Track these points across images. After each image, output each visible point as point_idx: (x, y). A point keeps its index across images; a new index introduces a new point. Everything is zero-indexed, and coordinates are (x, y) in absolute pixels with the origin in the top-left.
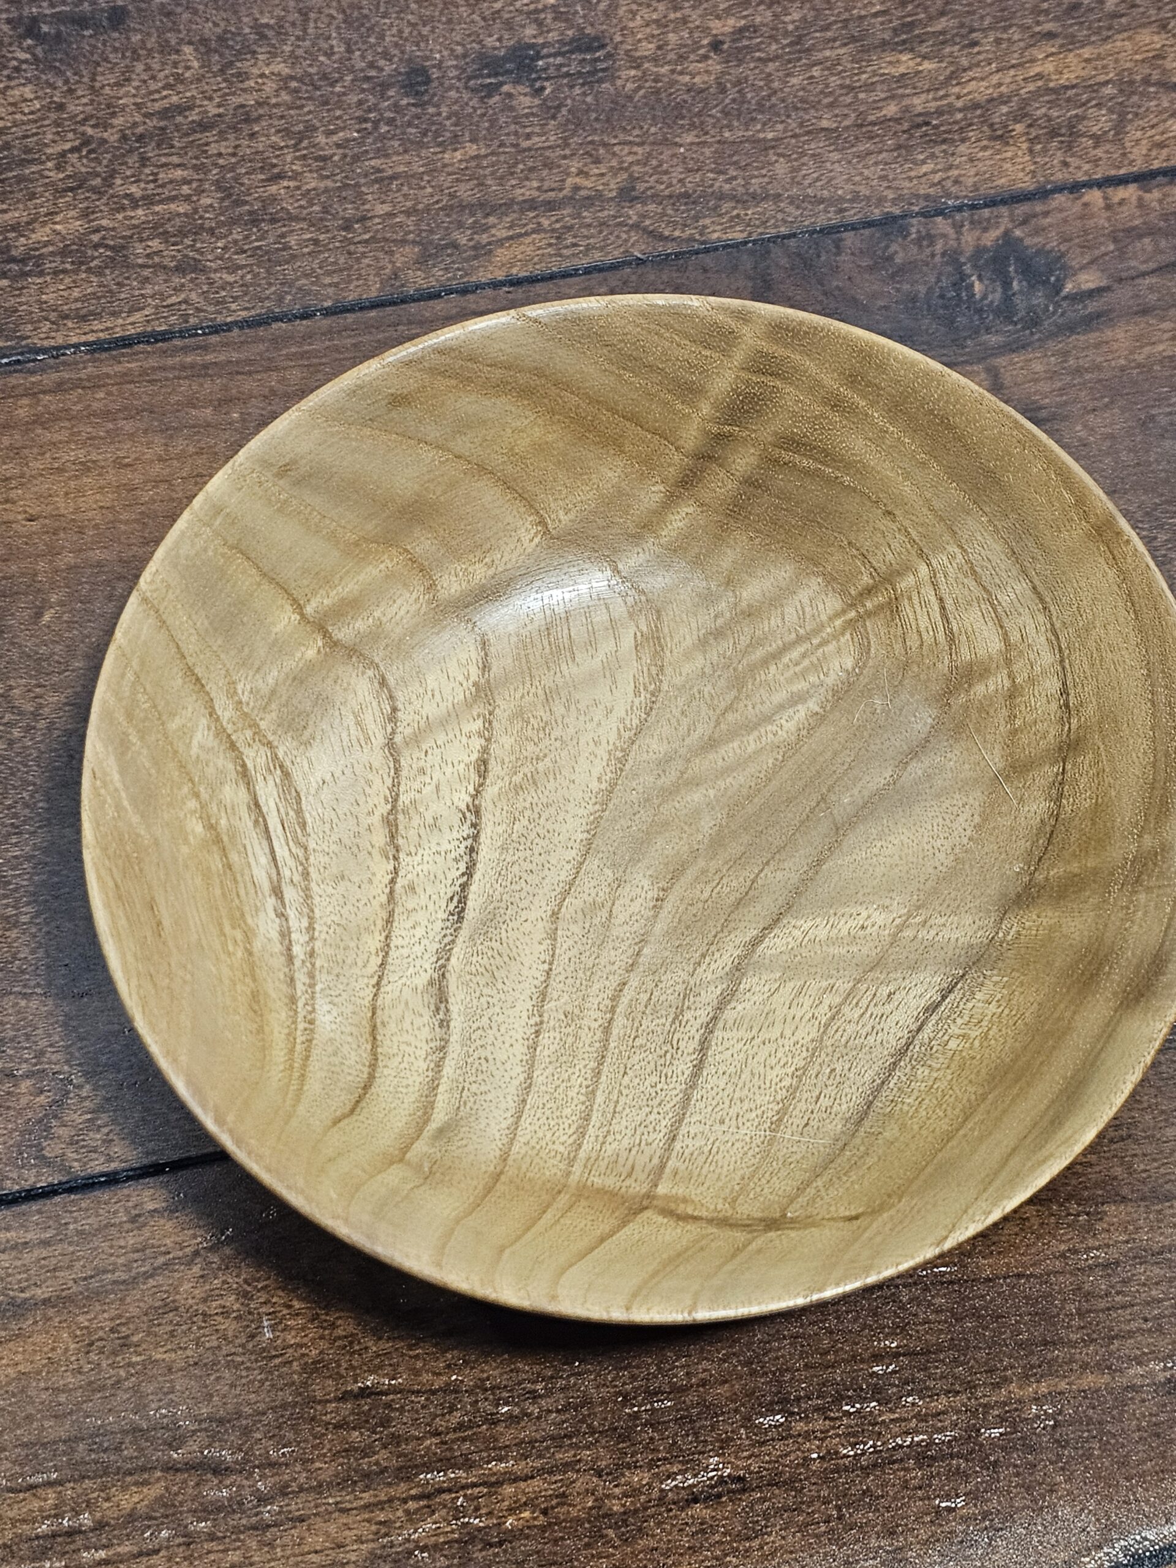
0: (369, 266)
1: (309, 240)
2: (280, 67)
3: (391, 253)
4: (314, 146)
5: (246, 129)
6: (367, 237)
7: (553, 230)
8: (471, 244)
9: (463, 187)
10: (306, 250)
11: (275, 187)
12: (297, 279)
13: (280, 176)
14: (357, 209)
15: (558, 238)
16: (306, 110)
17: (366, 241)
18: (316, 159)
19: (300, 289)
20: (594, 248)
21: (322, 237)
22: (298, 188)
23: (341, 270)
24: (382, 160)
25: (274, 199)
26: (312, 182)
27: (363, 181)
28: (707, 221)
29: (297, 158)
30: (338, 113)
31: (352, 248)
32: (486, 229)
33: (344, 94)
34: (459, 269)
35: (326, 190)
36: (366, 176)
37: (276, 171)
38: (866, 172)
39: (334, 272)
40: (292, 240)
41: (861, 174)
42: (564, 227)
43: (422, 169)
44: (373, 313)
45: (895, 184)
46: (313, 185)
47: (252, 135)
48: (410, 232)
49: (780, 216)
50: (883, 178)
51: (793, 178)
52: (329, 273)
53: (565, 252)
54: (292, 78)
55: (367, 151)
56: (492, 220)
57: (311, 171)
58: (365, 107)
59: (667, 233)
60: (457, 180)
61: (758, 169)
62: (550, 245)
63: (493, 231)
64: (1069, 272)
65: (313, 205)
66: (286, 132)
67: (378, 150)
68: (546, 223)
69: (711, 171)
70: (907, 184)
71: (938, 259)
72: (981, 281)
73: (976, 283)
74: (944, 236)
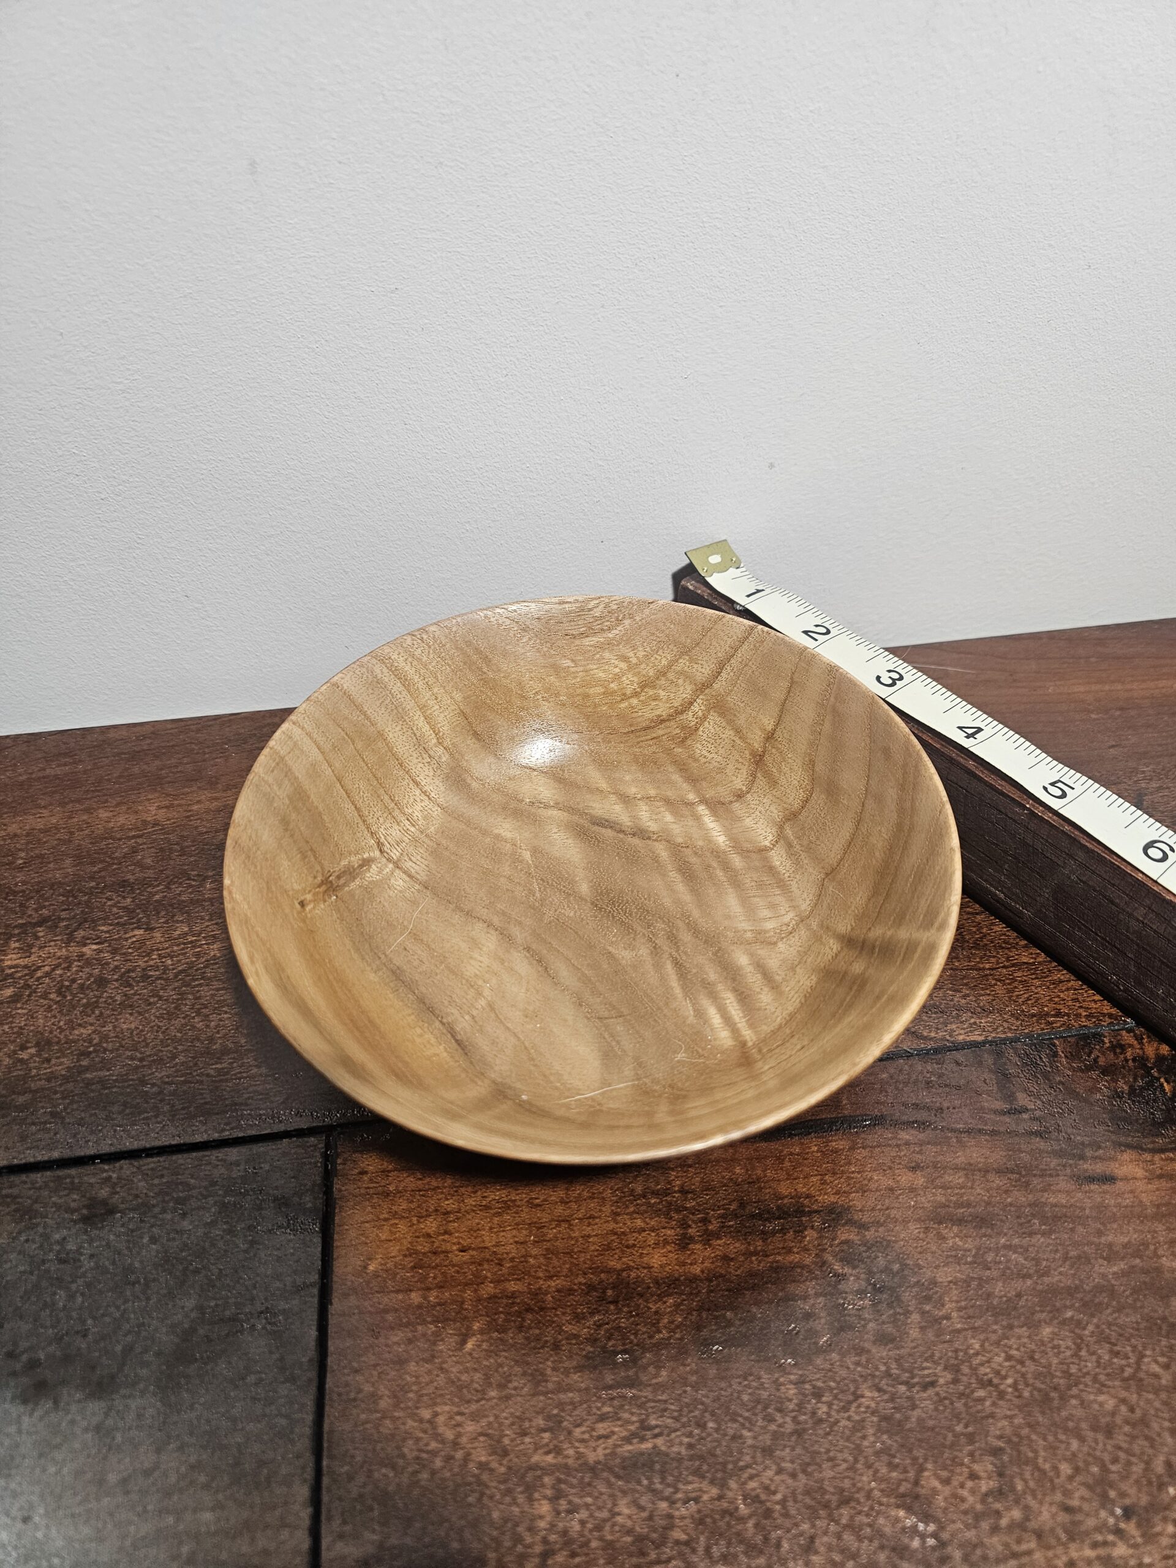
28: (954, 1026)
38: (1062, 995)
41: (1059, 996)
45: (1085, 1004)
49: (1005, 1025)
50: (1076, 1000)
51: (1010, 997)
59: (925, 1034)
61: (983, 989)
69: (950, 989)
70: (1093, 1005)
71: (1131, 1063)
72: (1168, 1083)
73: (1165, 1084)
74: (1131, 1046)
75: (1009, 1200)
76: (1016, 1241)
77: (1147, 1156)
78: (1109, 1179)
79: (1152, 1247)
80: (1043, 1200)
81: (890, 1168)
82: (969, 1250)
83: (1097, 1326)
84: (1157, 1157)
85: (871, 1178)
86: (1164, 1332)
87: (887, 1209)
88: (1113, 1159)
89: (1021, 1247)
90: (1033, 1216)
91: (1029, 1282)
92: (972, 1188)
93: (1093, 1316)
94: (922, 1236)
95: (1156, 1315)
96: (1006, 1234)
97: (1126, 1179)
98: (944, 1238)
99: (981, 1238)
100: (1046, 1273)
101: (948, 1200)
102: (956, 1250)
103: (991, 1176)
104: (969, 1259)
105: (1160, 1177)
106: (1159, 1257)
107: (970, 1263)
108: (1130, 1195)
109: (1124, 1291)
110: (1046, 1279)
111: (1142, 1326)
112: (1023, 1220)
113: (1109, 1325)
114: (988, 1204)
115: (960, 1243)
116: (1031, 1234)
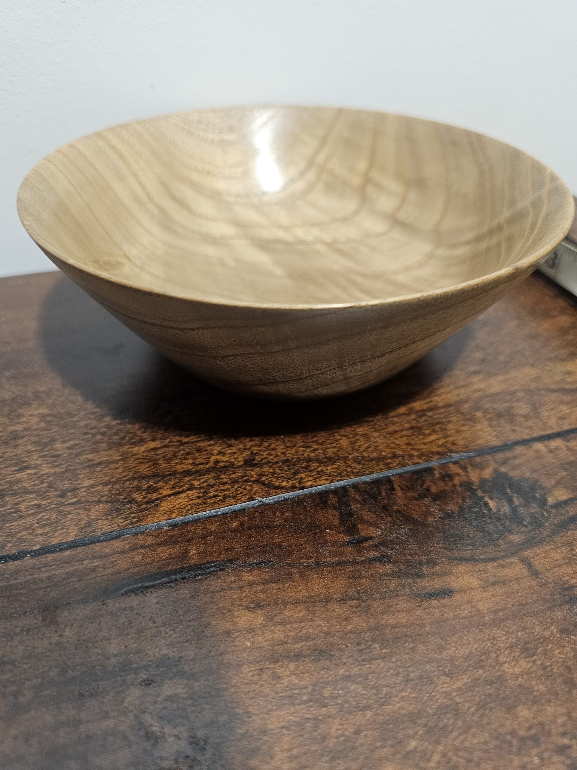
0: (72, 519)
1: (34, 505)
2: (44, 411)
3: (89, 510)
4: (53, 449)
5: (13, 443)
6: (75, 500)
7: (202, 488)
8: (145, 500)
9: (144, 466)
10: (31, 512)
11: (21, 474)
12: (19, 532)
13: (26, 468)
14: (71, 484)
15: (204, 493)
16: (53, 430)
17: (74, 504)
18: (52, 457)
19: (19, 539)
20: (229, 497)
21: (43, 503)
22: (36, 474)
23: (52, 524)
24: (95, 454)
25: (18, 481)
26: (46, 470)
27: (79, 467)
28: (303, 475)
29: (41, 457)
30: (73, 431)
31: (63, 508)
32: (156, 490)
33: (79, 421)
34: (134, 518)
35: (55, 474)
36: (82, 464)
37: (25, 464)
38: (397, 442)
39: (46, 525)
40: (22, 507)
41: (394, 443)
42: (209, 485)
43: (119, 458)
44: (68, 553)
45: (416, 447)
46: (47, 471)
47: (16, 446)
48: (105, 496)
49: (349, 469)
50: (409, 444)
51: (353, 448)
52: (43, 527)
53: (209, 501)
54: (49, 415)
55: (86, 451)
56: (160, 484)
57: (47, 463)
58: (90, 427)
59: (277, 484)
60: (141, 463)
61: (330, 444)
62: (199, 497)
63: (161, 491)
64: (547, 491)
65: (44, 483)
66: (37, 443)
67: (94, 448)
68: (196, 484)
69: (302, 446)
70: (423, 447)
71: (459, 489)
72: (491, 499)
73: (489, 501)
74: (458, 474)
75: (349, 627)
76: (355, 670)
77: (481, 567)
78: (447, 593)
79: (493, 655)
80: (383, 622)
81: (230, 611)
82: (305, 688)
83: (444, 755)
84: (490, 566)
85: (209, 624)
86: (515, 749)
87: (221, 654)
88: (450, 573)
89: (360, 675)
90: (374, 640)
91: (369, 714)
92: (312, 620)
93: (438, 742)
94: (256, 678)
95: (504, 730)
96: (345, 664)
97: (463, 591)
98: (277, 677)
99: (318, 673)
100: (386, 700)
101: (287, 636)
102: (291, 689)
103: (330, 606)
104: (305, 698)
105: (494, 583)
106: (502, 664)
107: (306, 702)
108: (468, 606)
109: (469, 708)
110: (388, 708)
111: (491, 746)
112: (363, 646)
113: (457, 750)
114: (327, 634)
115: (296, 681)
116: (372, 660)
